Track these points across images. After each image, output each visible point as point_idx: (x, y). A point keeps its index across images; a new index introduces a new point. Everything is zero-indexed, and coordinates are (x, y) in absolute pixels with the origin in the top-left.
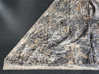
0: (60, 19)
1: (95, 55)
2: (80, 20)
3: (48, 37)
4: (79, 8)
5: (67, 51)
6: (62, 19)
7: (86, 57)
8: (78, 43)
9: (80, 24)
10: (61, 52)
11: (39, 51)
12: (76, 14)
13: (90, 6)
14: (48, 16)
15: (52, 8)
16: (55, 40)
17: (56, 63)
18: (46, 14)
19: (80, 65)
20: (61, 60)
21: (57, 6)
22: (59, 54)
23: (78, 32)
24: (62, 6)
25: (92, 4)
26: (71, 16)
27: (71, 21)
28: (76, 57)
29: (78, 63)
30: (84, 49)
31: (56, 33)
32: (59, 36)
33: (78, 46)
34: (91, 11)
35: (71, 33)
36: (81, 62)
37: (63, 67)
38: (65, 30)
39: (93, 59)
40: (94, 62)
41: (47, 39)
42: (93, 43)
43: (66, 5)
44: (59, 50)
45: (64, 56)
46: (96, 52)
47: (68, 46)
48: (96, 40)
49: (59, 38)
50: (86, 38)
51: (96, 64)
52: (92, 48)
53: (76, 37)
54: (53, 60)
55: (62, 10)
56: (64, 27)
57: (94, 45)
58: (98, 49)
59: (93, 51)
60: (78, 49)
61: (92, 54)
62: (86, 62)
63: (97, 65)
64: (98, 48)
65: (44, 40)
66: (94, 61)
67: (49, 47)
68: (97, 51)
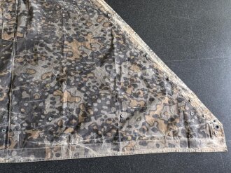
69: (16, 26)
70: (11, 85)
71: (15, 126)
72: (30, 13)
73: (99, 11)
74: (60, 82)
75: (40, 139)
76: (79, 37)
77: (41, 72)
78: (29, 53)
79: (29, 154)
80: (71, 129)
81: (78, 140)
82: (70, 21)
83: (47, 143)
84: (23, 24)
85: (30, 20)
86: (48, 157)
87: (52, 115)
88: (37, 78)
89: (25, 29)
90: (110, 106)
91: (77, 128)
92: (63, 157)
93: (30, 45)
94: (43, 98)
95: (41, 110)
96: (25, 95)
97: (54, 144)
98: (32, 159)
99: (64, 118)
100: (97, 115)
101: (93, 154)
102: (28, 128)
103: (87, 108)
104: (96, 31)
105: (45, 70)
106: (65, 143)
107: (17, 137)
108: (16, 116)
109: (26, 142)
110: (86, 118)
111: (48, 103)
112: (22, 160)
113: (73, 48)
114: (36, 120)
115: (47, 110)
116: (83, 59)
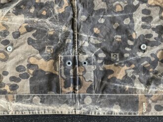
1: (83, 58)
7: (45, 65)
19: (20, 98)
29: (13, 88)
33: (19, 21)
36: (25, 86)
39: (71, 72)
40: (75, 84)
42: (81, 9)
46: (87, 44)
52: (73, 28)
57: (84, 17)
58: (96, 35)
59: (74, 43)
60: (17, 35)
61: (71, 53)
63: (84, 97)
64: (96, 30)
68: (92, 40)
71: (86, 56)
75: (128, 79)
79: (111, 103)
83: (140, 87)
87: (146, 40)
97: (152, 89)
98: (117, 111)
102: (107, 61)
107: (90, 75)
108: (87, 41)
112: (101, 111)
115: (137, 33)
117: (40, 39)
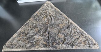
0: (35, 24)
1: (50, 42)
2: (45, 25)
3: (28, 33)
4: (45, 19)
5: (36, 41)
6: (36, 24)
7: (45, 43)
8: (42, 36)
9: (44, 27)
10: (33, 41)
11: (22, 41)
12: (43, 21)
13: (50, 18)
14: (29, 23)
15: (31, 19)
16: (31, 35)
17: (30, 47)
18: (28, 21)
19: (42, 48)
20: (33, 45)
21: (34, 18)
22: (32, 42)
23: (43, 30)
24: (37, 17)
25: (50, 17)
26: (40, 23)
27: (40, 25)
28: (40, 43)
29: (41, 46)
30: (45, 39)
31: (32, 31)
32: (33, 33)
33: (42, 38)
34: (50, 20)
35: (39, 31)
36: (42, 46)
37: (33, 49)
38: (37, 30)
41: (27, 35)
43: (38, 17)
44: (32, 40)
45: (35, 43)
47: (37, 38)
48: (51, 34)
49: (33, 34)
50: (46, 33)
51: (50, 46)
53: (41, 33)
54: (28, 45)
55: (36, 20)
56: (36, 28)
60: (42, 39)
61: (48, 41)
62: (45, 46)
65: (25, 35)
66: (49, 45)
67: (27, 39)
69: (49, 21)
70: (49, 33)
72: (51, 19)
73: (65, 18)
74: (59, 33)
75: (56, 45)
76: (62, 23)
77: (54, 31)
78: (52, 27)
79: (54, 48)
80: (62, 43)
81: (64, 45)
82: (59, 20)
83: (57, 46)
84: (50, 21)
85: (51, 20)
86: (58, 49)
87: (58, 40)
88: (54, 32)
89: (50, 22)
90: (70, 38)
91: (63, 43)
92: (61, 49)
93: (52, 25)
94: (55, 36)
95: (55, 39)
96: (52, 35)
97: (59, 46)
98: (54, 49)
99: (60, 41)
100: (67, 40)
101: (67, 48)
102: (53, 42)
103: (65, 38)
104: (65, 22)
105: (55, 30)
106: (61, 46)
107: (51, 44)
108: (50, 40)
109: (53, 45)
110: (65, 40)
111: (56, 37)
112: (52, 49)
113: (61, 26)
114: (54, 41)
115: (57, 39)
116: (63, 28)
117: (44, 40)
